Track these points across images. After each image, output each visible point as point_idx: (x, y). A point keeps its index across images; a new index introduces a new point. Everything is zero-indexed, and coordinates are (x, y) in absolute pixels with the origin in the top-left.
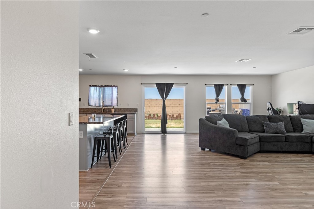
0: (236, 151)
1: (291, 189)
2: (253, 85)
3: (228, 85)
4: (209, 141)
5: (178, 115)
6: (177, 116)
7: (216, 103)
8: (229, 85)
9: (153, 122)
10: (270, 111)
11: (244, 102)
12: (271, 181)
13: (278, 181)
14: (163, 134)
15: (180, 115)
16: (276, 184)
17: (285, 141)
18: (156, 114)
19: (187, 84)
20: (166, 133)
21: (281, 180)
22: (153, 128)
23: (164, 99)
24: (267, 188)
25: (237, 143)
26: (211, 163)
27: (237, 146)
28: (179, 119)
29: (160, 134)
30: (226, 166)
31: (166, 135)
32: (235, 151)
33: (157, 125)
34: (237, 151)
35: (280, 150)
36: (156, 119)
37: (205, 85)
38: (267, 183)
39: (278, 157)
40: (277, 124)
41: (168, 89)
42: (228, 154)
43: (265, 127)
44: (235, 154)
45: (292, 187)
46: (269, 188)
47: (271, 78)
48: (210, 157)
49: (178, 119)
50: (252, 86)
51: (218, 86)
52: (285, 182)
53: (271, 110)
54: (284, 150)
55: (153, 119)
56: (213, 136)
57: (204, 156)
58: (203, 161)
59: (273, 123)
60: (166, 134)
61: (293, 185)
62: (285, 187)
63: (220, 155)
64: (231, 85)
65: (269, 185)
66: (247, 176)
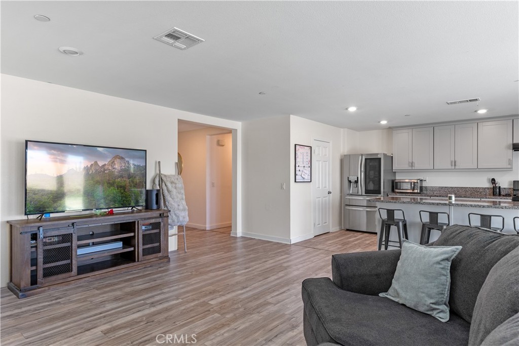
1: (194, 300)
12: (222, 303)
13: (212, 306)
16: (214, 300)
21: (209, 310)
24: (221, 292)
38: (224, 298)
45: (192, 304)
46: (219, 292)
52: (202, 308)
61: (192, 308)
62: (202, 300)
65: (221, 296)
66: (256, 299)
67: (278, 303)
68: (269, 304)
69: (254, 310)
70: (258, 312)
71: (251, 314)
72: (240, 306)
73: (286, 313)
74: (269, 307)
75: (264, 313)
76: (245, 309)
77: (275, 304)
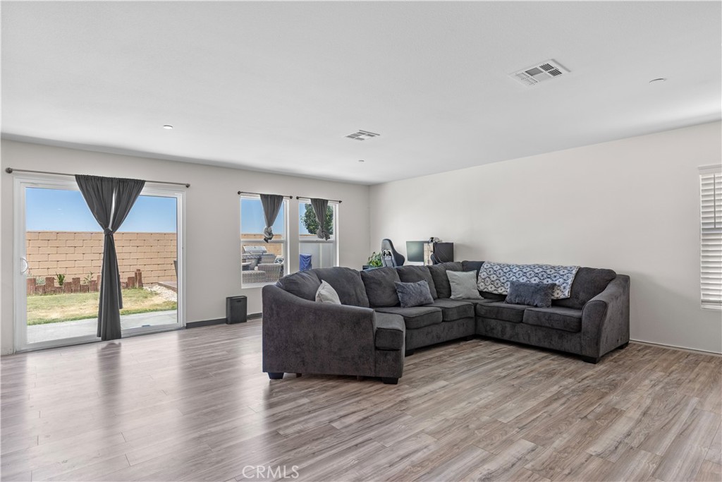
0: (375, 366)
2: (340, 202)
3: (291, 197)
4: (298, 350)
5: (134, 276)
6: (129, 278)
7: (266, 240)
8: (294, 198)
9: (46, 301)
10: (388, 258)
11: (324, 239)
14: (105, 344)
15: (139, 274)
17: (443, 321)
18: (56, 277)
19: (188, 186)
20: (119, 337)
22: (54, 321)
23: (110, 227)
25: (377, 345)
26: (334, 425)
27: (378, 352)
28: (137, 285)
29: (96, 345)
30: (381, 423)
31: (119, 345)
32: (373, 368)
33: (65, 309)
34: (377, 365)
35: (436, 341)
36: (55, 292)
37: (239, 193)
39: (440, 360)
40: (419, 284)
41: (125, 197)
42: (352, 378)
43: (399, 294)
44: (373, 375)
47: (370, 189)
48: (313, 398)
49: (133, 287)
50: (337, 205)
51: (269, 199)
53: (390, 255)
54: (441, 340)
55: (45, 293)
56: (311, 335)
57: (294, 399)
58: (306, 421)
59: (412, 284)
60: (116, 342)
63: (334, 387)
64: (298, 198)
67: (418, 433)
68: (432, 434)
69: (453, 425)
70: (447, 420)
71: (456, 418)
72: (476, 432)
73: (410, 417)
74: (432, 428)
75: (439, 418)
76: (468, 426)
77: (422, 431)
